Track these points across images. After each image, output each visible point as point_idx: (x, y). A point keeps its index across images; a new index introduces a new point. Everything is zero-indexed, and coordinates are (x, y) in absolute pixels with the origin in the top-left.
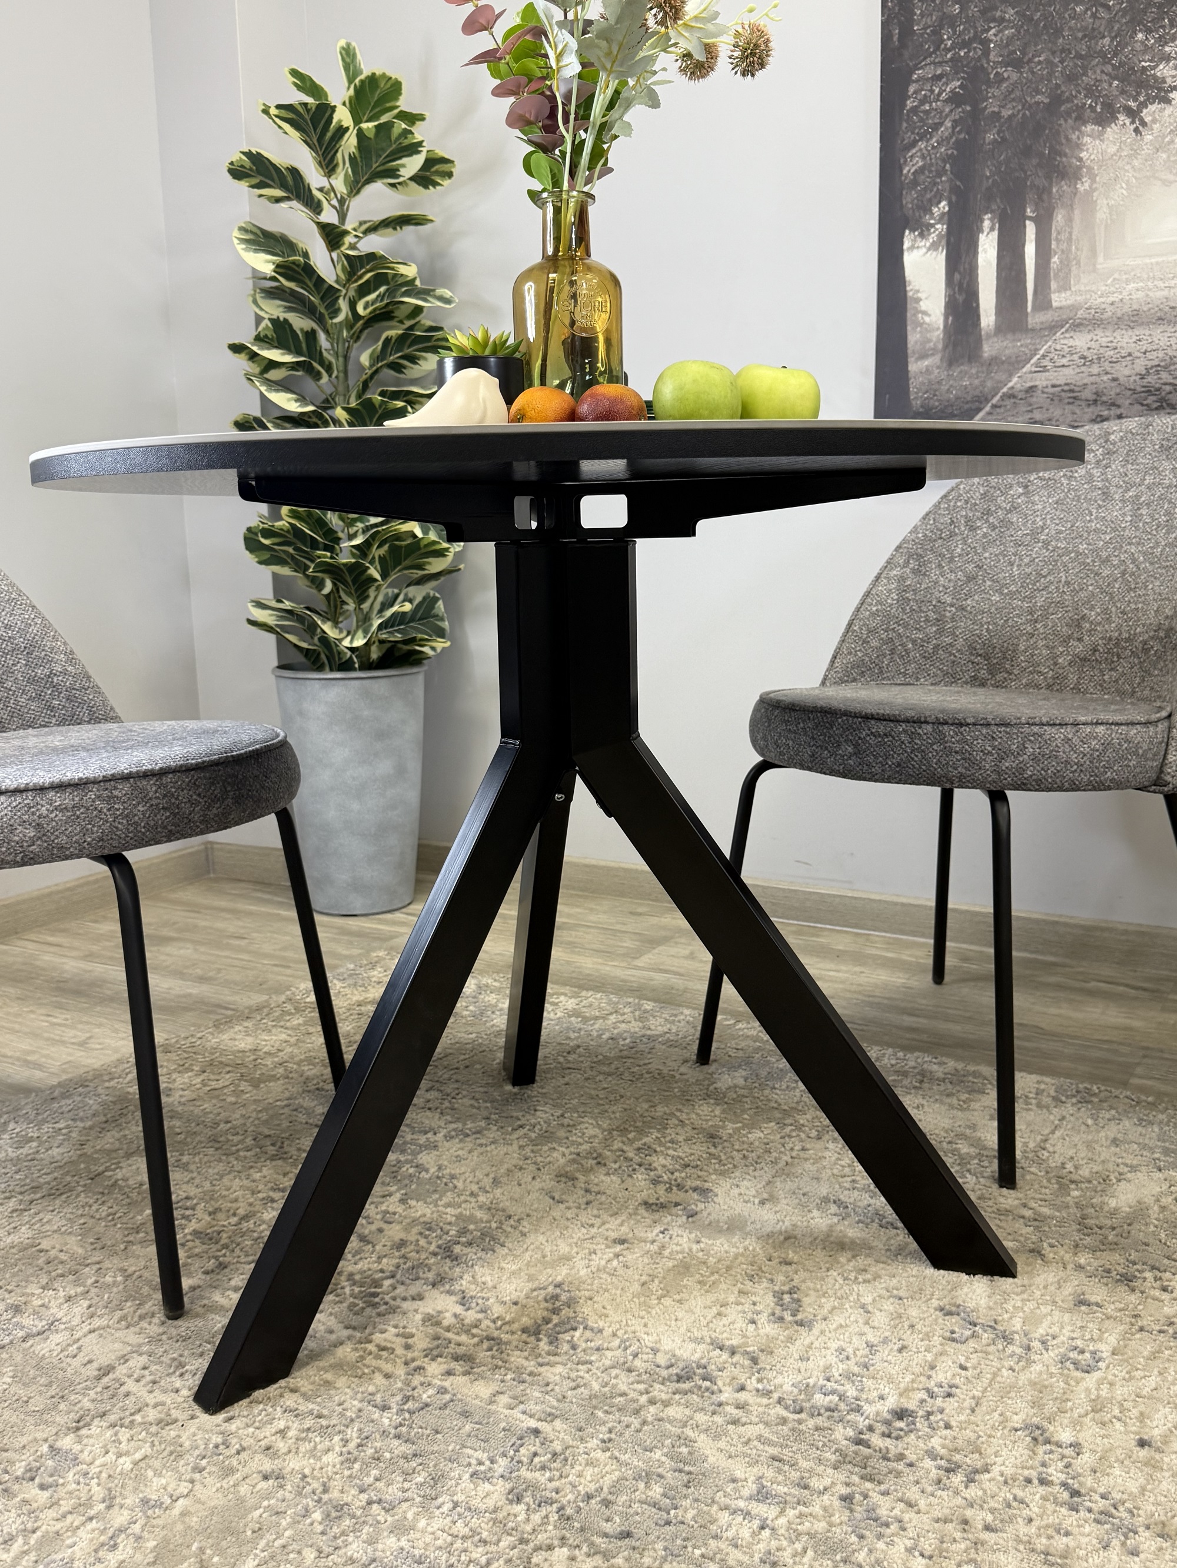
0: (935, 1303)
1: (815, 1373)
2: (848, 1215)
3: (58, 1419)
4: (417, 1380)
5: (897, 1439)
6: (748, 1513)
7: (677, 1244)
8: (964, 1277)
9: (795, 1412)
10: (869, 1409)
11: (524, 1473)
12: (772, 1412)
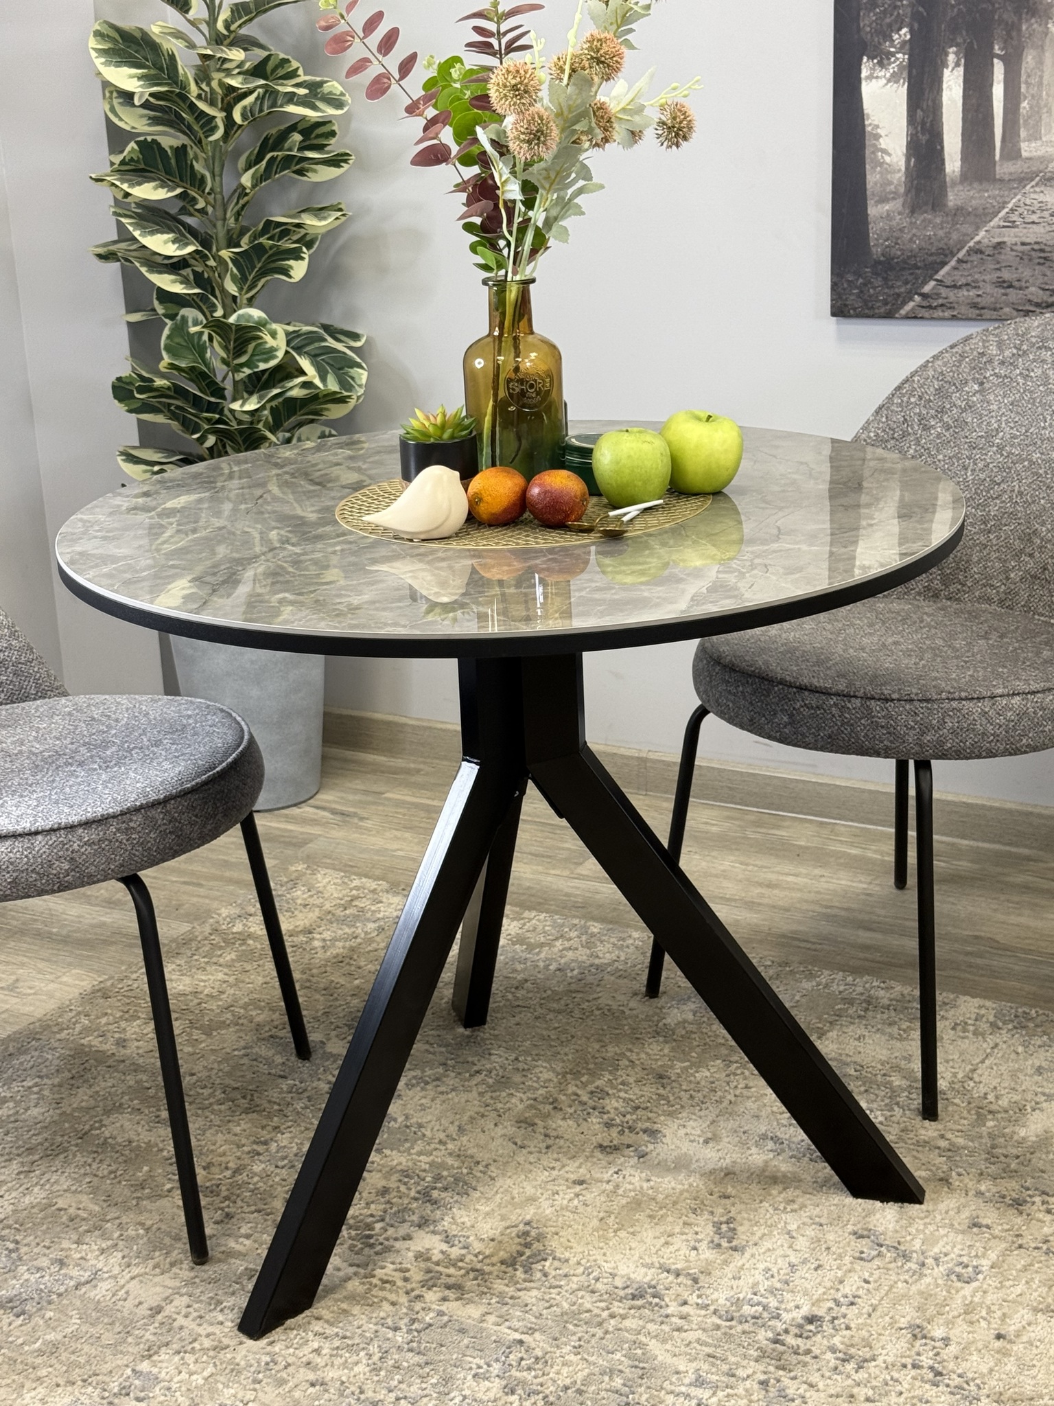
0: (850, 1228)
1: (745, 1289)
2: (783, 1151)
3: (130, 1350)
4: (418, 1306)
5: (807, 1338)
6: (688, 1395)
7: (630, 1183)
8: (878, 1204)
9: (728, 1320)
10: (786, 1316)
11: (514, 1373)
12: (709, 1321)
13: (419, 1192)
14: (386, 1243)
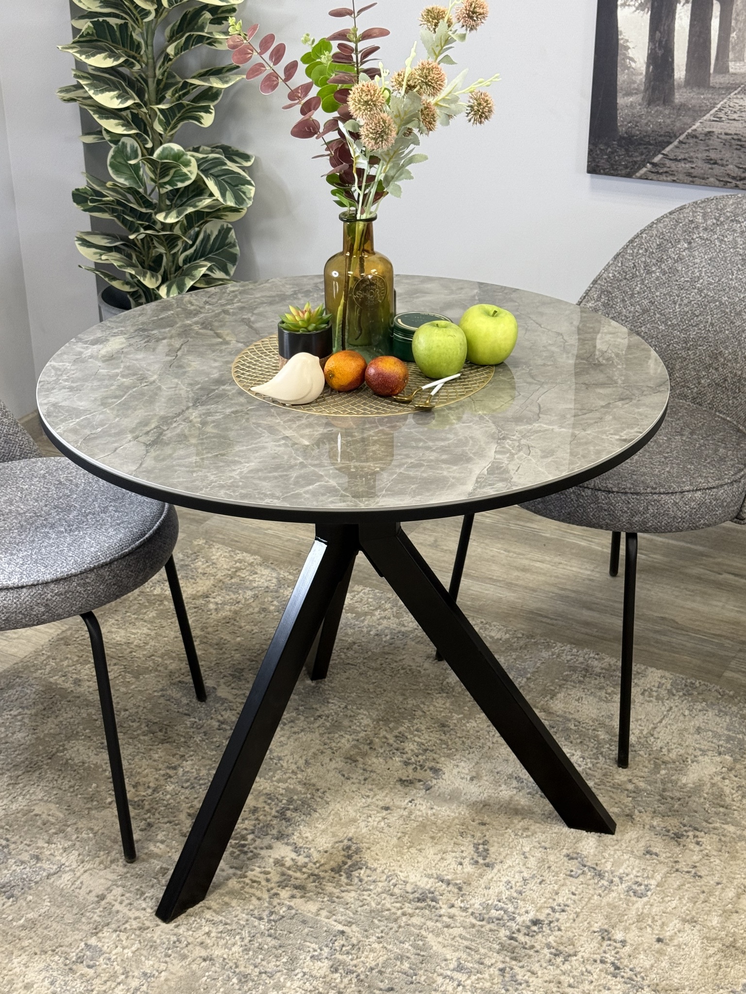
0: (565, 851)
1: (493, 897)
2: (523, 788)
3: (84, 927)
4: (276, 901)
5: (532, 936)
6: (452, 978)
7: (419, 810)
8: (584, 833)
9: (480, 921)
10: (519, 919)
11: (338, 956)
12: (468, 920)
13: (277, 812)
14: (255, 851)
